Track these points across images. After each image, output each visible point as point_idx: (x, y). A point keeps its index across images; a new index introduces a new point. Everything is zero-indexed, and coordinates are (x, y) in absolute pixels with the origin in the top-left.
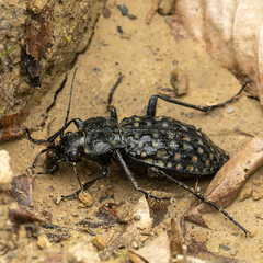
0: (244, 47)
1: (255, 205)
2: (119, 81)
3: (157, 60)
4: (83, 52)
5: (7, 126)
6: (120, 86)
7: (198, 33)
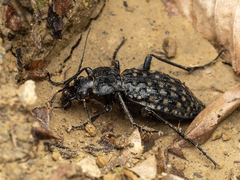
0: (222, 23)
1: (224, 144)
2: (123, 43)
3: (153, 30)
4: (96, 19)
5: (33, 69)
6: (123, 47)
7: (187, 11)
